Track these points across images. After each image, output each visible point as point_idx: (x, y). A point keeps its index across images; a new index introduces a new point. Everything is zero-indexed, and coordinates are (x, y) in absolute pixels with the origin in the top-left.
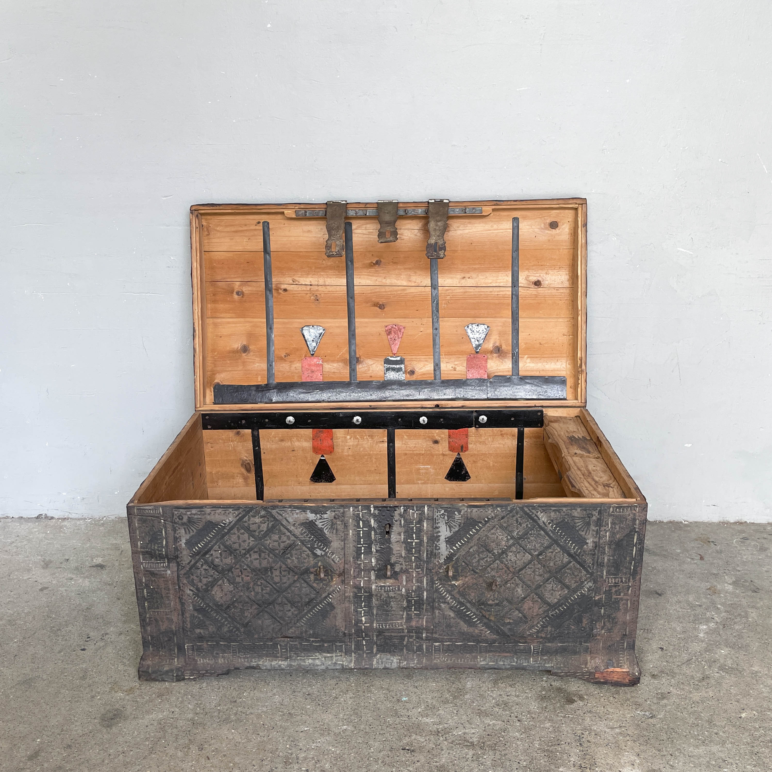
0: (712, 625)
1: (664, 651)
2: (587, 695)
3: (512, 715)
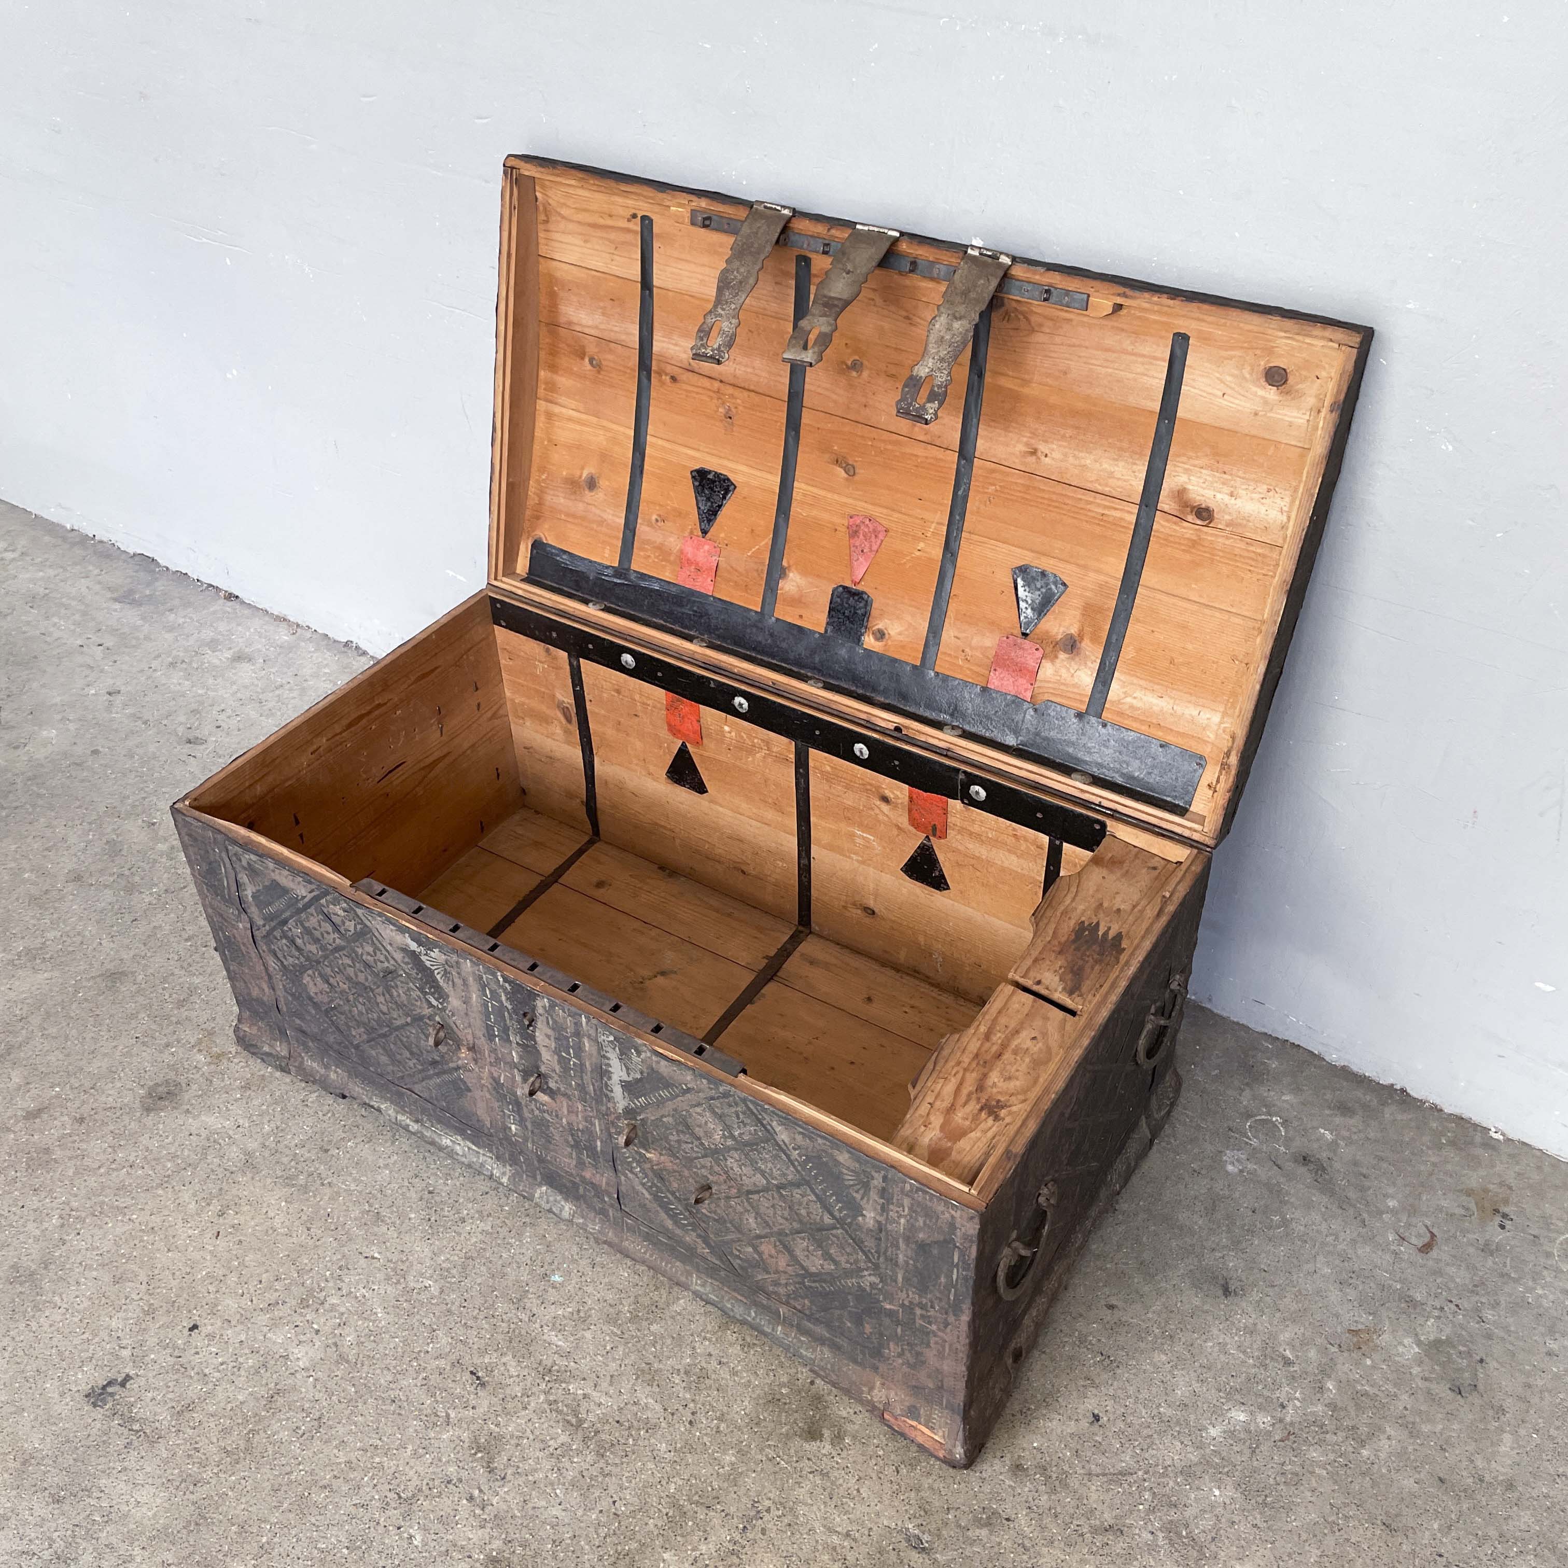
0: (1264, 1420)
1: (1096, 1425)
2: (854, 1437)
3: (692, 1405)
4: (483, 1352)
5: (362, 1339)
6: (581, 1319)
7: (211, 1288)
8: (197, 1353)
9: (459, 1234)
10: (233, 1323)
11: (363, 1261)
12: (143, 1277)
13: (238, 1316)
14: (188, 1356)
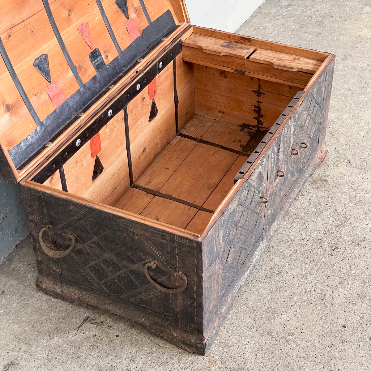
4: (325, 249)
5: (332, 280)
6: (305, 230)
7: (326, 327)
8: (354, 323)
9: (282, 264)
10: (338, 316)
11: (301, 287)
12: (329, 349)
13: (335, 315)
14: (356, 325)
